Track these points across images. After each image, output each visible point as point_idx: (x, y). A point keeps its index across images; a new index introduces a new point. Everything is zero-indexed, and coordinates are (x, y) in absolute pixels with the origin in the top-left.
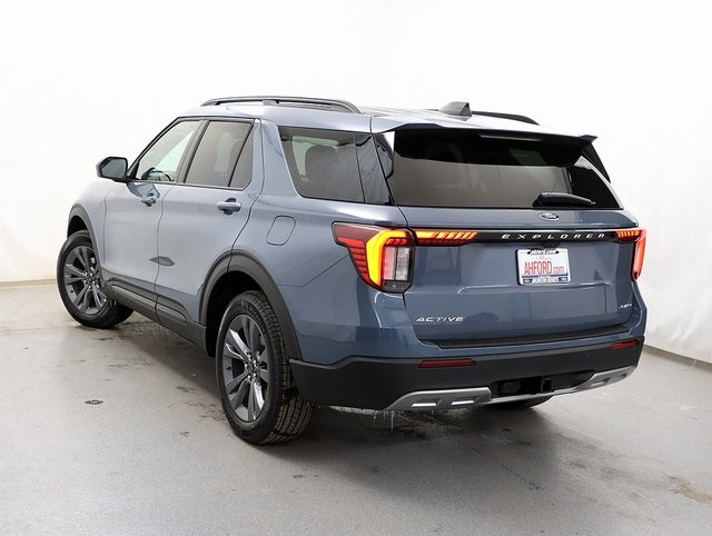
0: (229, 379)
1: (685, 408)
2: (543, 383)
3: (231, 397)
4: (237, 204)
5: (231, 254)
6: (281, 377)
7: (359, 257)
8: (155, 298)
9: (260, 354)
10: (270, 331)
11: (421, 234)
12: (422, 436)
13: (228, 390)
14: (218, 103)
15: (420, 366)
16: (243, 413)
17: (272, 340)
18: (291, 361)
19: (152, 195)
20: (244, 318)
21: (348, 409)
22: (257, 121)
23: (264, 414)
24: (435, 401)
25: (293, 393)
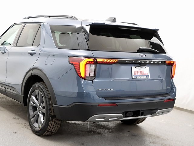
0: (31, 113)
1: (190, 125)
2: (141, 113)
3: (32, 120)
4: (35, 52)
5: (33, 69)
6: (50, 111)
7: (77, 68)
8: (5, 86)
9: (42, 104)
10: (46, 95)
11: (98, 60)
12: (99, 133)
13: (31, 117)
14: (29, 18)
15: (98, 106)
16: (36, 125)
17: (47, 98)
18: (53, 105)
19: (5, 50)
20: (37, 91)
21: (73, 122)
22: (42, 23)
23: (43, 125)
24: (104, 118)
25: (54, 117)
